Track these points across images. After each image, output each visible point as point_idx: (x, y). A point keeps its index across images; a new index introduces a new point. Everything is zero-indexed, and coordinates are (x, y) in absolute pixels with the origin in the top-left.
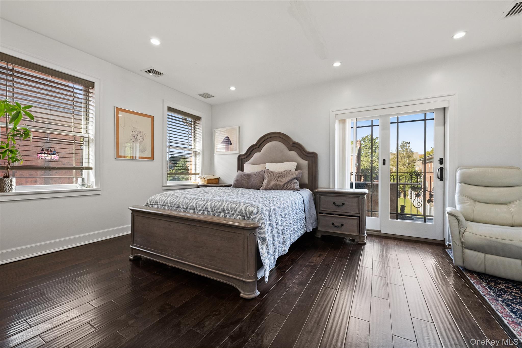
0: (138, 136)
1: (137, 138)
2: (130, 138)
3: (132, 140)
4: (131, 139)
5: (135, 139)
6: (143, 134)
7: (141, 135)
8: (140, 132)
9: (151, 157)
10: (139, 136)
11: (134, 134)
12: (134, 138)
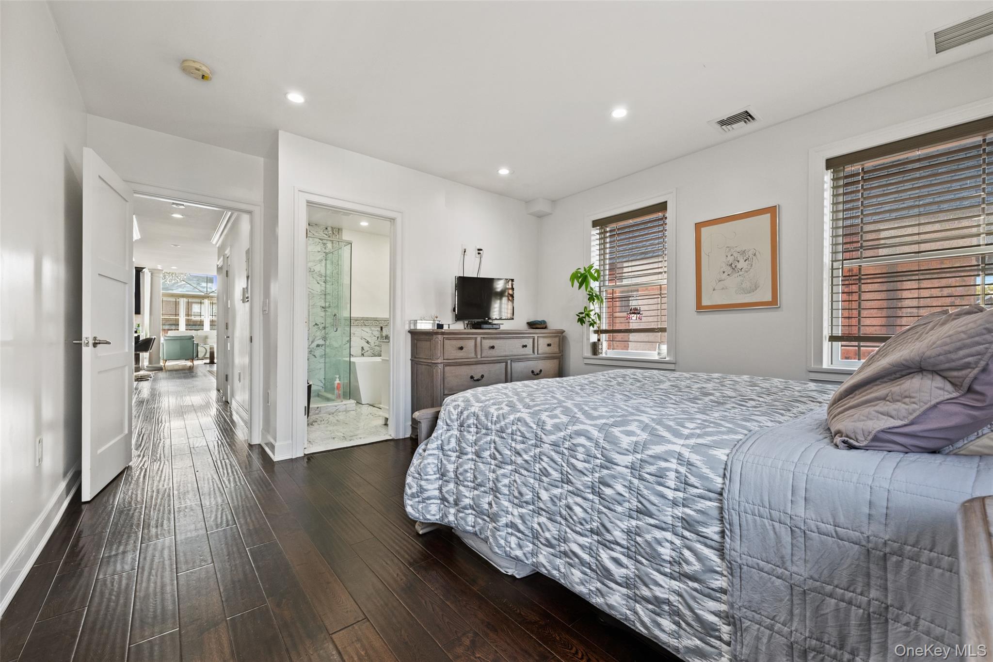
0: (738, 261)
1: (736, 266)
2: (722, 270)
3: (726, 274)
4: (724, 272)
5: (732, 270)
6: (750, 253)
7: (745, 258)
8: (743, 253)
9: (771, 300)
10: (742, 261)
11: (731, 259)
12: (729, 268)
